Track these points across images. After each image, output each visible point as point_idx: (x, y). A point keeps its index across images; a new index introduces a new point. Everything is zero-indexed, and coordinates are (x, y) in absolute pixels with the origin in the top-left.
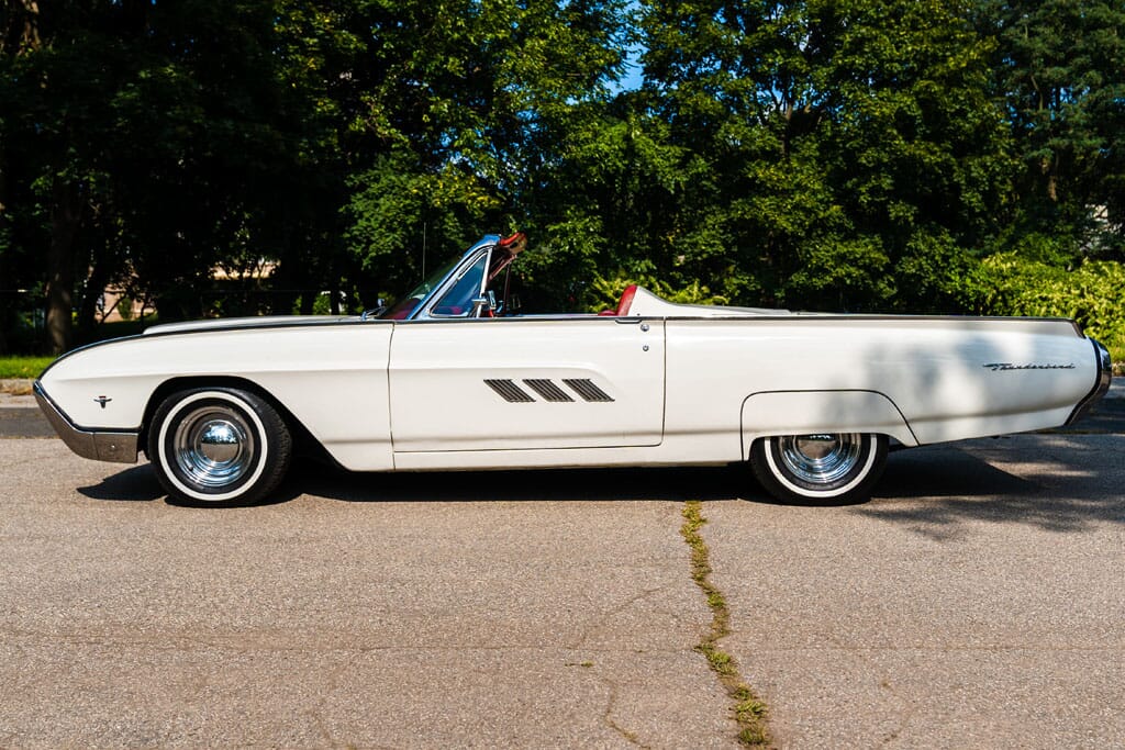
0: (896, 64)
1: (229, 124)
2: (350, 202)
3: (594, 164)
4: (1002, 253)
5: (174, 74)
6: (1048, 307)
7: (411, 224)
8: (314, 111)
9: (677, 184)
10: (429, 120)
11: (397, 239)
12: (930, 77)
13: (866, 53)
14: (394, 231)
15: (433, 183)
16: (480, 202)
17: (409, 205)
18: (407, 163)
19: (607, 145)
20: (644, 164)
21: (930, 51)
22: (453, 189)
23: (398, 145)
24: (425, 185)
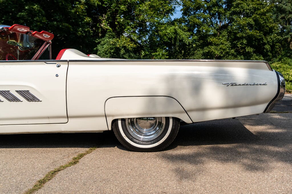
0: (248, 10)
1: (55, 23)
2: (97, 47)
3: (166, 36)
4: (277, 62)
5: (37, 8)
6: (289, 76)
7: (113, 52)
8: (84, 21)
9: (189, 42)
10: (117, 23)
12: (257, 14)
13: (240, 7)
14: (107, 54)
15: (117, 41)
16: (131, 46)
17: (111, 47)
18: (111, 35)
19: (169, 31)
20: (180, 37)
21: (257, 7)
22: (123, 42)
23: (109, 31)
24: (115, 41)
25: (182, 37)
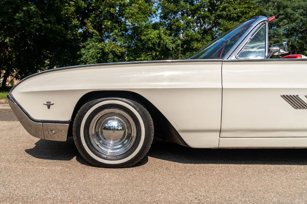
0: (234, 14)
1: (49, 25)
2: (80, 51)
3: (150, 41)
5: (34, 9)
7: (99, 57)
8: (72, 23)
9: (172, 48)
10: (104, 27)
11: (94, 61)
13: (227, 11)
14: (94, 59)
15: (106, 45)
16: (120, 50)
17: (98, 51)
18: (98, 39)
19: (153, 35)
20: (164, 41)
21: (245, 11)
22: (111, 47)
23: (95, 34)
24: (104, 45)
25: (166, 41)
